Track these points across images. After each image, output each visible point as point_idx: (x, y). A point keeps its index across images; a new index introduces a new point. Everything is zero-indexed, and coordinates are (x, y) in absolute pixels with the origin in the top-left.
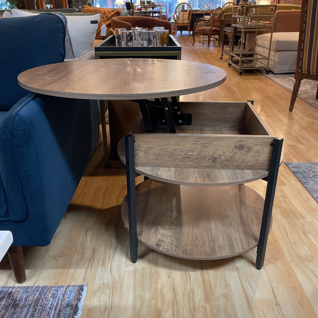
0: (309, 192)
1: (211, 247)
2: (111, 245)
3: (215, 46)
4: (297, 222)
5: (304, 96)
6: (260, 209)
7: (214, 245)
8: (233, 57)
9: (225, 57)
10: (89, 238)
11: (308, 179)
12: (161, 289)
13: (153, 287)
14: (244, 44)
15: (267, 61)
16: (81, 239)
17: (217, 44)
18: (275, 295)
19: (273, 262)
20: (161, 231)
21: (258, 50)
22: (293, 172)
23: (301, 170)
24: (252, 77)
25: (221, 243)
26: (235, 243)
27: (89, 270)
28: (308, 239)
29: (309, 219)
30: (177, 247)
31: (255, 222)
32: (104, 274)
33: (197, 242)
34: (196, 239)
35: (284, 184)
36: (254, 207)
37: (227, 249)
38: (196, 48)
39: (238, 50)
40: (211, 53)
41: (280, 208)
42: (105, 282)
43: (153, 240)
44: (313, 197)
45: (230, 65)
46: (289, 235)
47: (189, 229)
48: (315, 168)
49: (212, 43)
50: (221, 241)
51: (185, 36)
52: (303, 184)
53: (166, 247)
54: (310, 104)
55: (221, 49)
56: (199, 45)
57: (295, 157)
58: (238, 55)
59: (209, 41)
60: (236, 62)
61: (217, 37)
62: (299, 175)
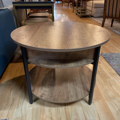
0: (111, 66)
1: (67, 97)
2: (22, 97)
3: (71, 7)
4: (107, 80)
5: (106, 26)
6: (90, 76)
7: (68, 95)
8: (78, 11)
9: (75, 11)
10: (12, 94)
11: (110, 60)
12: (45, 119)
13: (41, 118)
14: (82, 6)
15: (91, 12)
16: (8, 94)
17: (71, 6)
18: (99, 117)
19: (97, 100)
20: (44, 89)
21: (88, 8)
22: (104, 58)
23: (107, 56)
24: (86, 19)
25: (72, 94)
26: (78, 94)
27: (10, 110)
28: (112, 88)
29: (112, 78)
30: (51, 97)
31: (88, 82)
32: (18, 112)
33: (60, 94)
34: (60, 92)
35: (100, 63)
36: (88, 75)
37: (75, 97)
38: (63, 8)
39: (80, 8)
40: (69, 10)
41: (99, 74)
42: (18, 117)
43: (39, 94)
44: (113, 68)
45: (77, 14)
46: (104, 87)
47: (57, 87)
48: (113, 55)
49: (69, 6)
50: (72, 93)
51: (59, 3)
52: (108, 62)
53: (45, 97)
54: (109, 29)
55: (73, 8)
56: (64, 7)
57: (104, 51)
58: (80, 10)
59: (68, 5)
60: (79, 13)
61: (71, 3)
62: (106, 59)
